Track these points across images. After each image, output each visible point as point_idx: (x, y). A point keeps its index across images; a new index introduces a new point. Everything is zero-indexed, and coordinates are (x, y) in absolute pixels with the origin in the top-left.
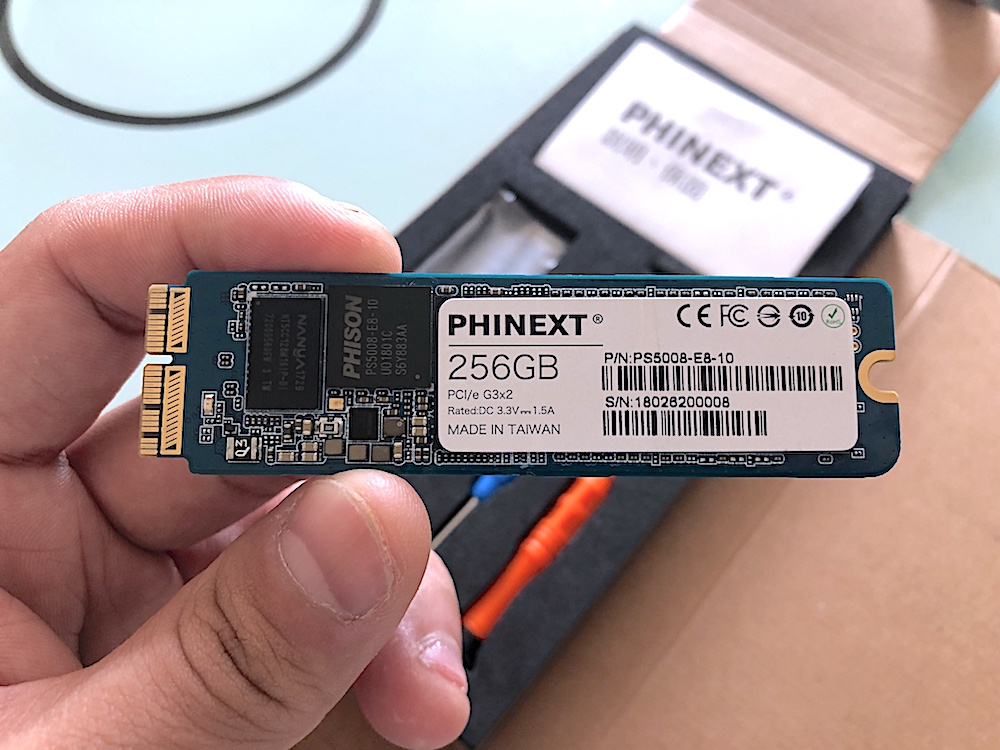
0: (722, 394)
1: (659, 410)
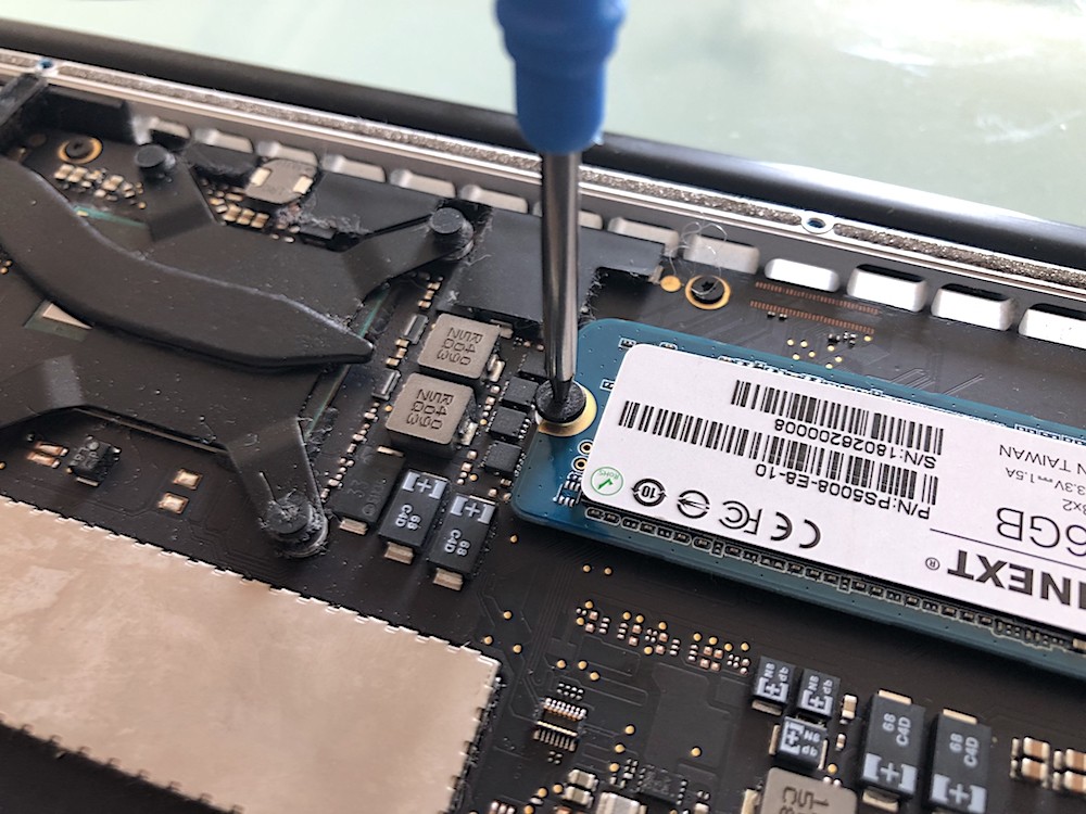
0: (781, 434)
1: (867, 438)
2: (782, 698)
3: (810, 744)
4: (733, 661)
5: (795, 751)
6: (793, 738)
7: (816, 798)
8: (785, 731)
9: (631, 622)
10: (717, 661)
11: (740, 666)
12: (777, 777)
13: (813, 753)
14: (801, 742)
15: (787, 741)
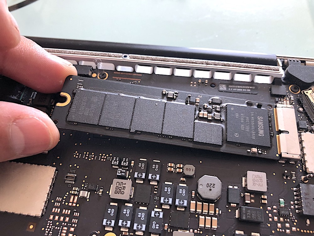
2: (117, 164)
3: (123, 172)
4: (108, 158)
5: (120, 174)
6: (120, 172)
7: (123, 183)
8: (118, 171)
9: (86, 154)
10: (105, 159)
11: (110, 159)
12: (115, 180)
13: (124, 174)
14: (121, 172)
15: (118, 173)
